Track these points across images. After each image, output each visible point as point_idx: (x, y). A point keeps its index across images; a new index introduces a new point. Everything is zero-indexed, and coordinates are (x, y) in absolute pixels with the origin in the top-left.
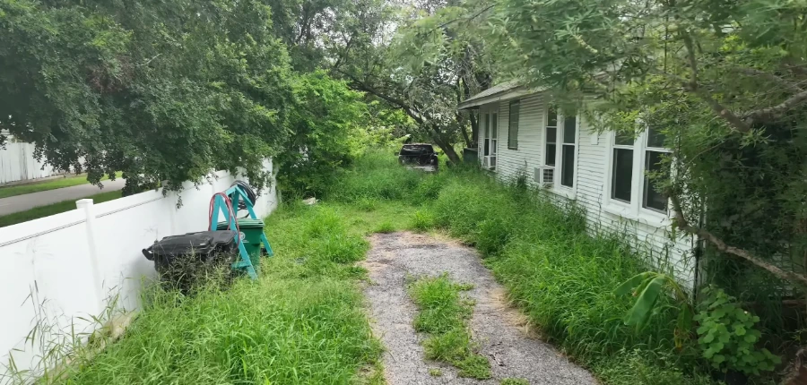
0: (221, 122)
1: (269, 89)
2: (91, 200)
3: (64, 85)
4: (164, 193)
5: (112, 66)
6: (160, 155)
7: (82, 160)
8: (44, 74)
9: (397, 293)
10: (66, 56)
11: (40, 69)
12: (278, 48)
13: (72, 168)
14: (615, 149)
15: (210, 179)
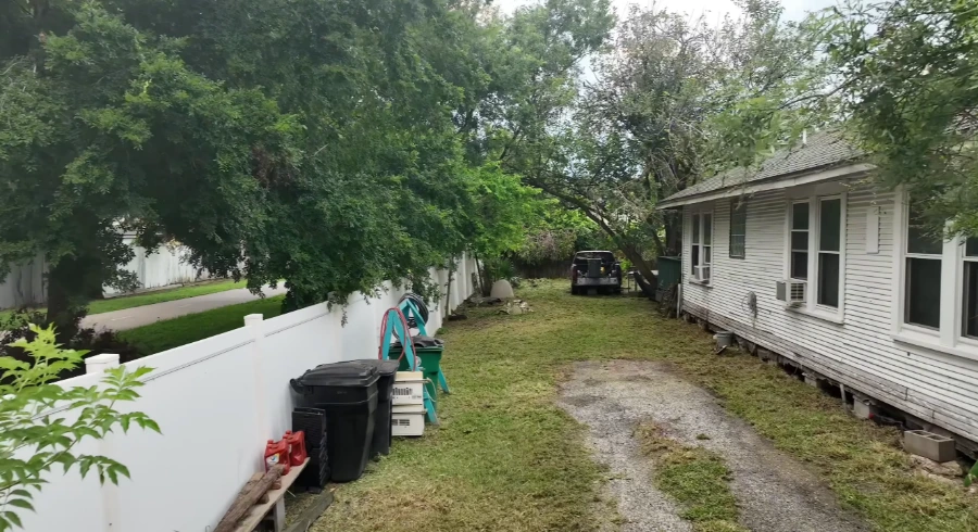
0: (401, 223)
1: (440, 186)
2: (261, 315)
3: (239, 176)
4: (329, 306)
5: (290, 155)
6: (328, 260)
7: (241, 265)
8: (220, 162)
9: (620, 441)
10: (243, 143)
11: (215, 157)
12: (451, 138)
13: (230, 273)
14: (907, 259)
15: (379, 293)
